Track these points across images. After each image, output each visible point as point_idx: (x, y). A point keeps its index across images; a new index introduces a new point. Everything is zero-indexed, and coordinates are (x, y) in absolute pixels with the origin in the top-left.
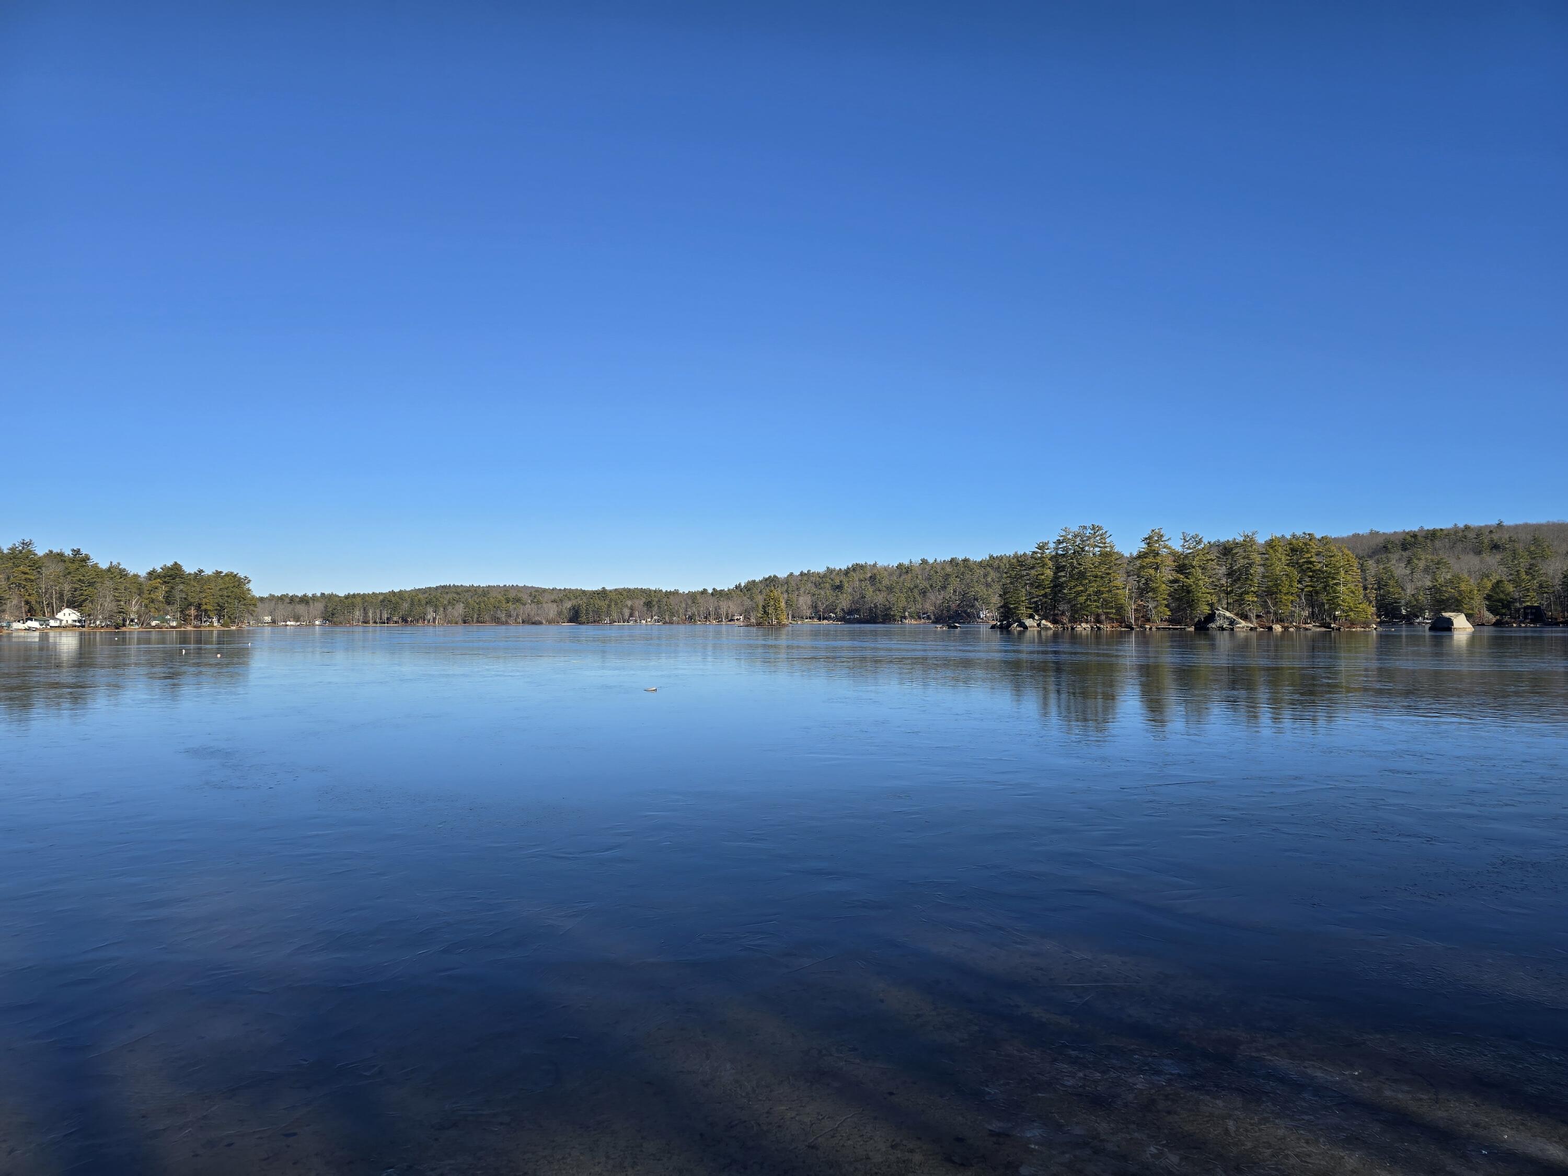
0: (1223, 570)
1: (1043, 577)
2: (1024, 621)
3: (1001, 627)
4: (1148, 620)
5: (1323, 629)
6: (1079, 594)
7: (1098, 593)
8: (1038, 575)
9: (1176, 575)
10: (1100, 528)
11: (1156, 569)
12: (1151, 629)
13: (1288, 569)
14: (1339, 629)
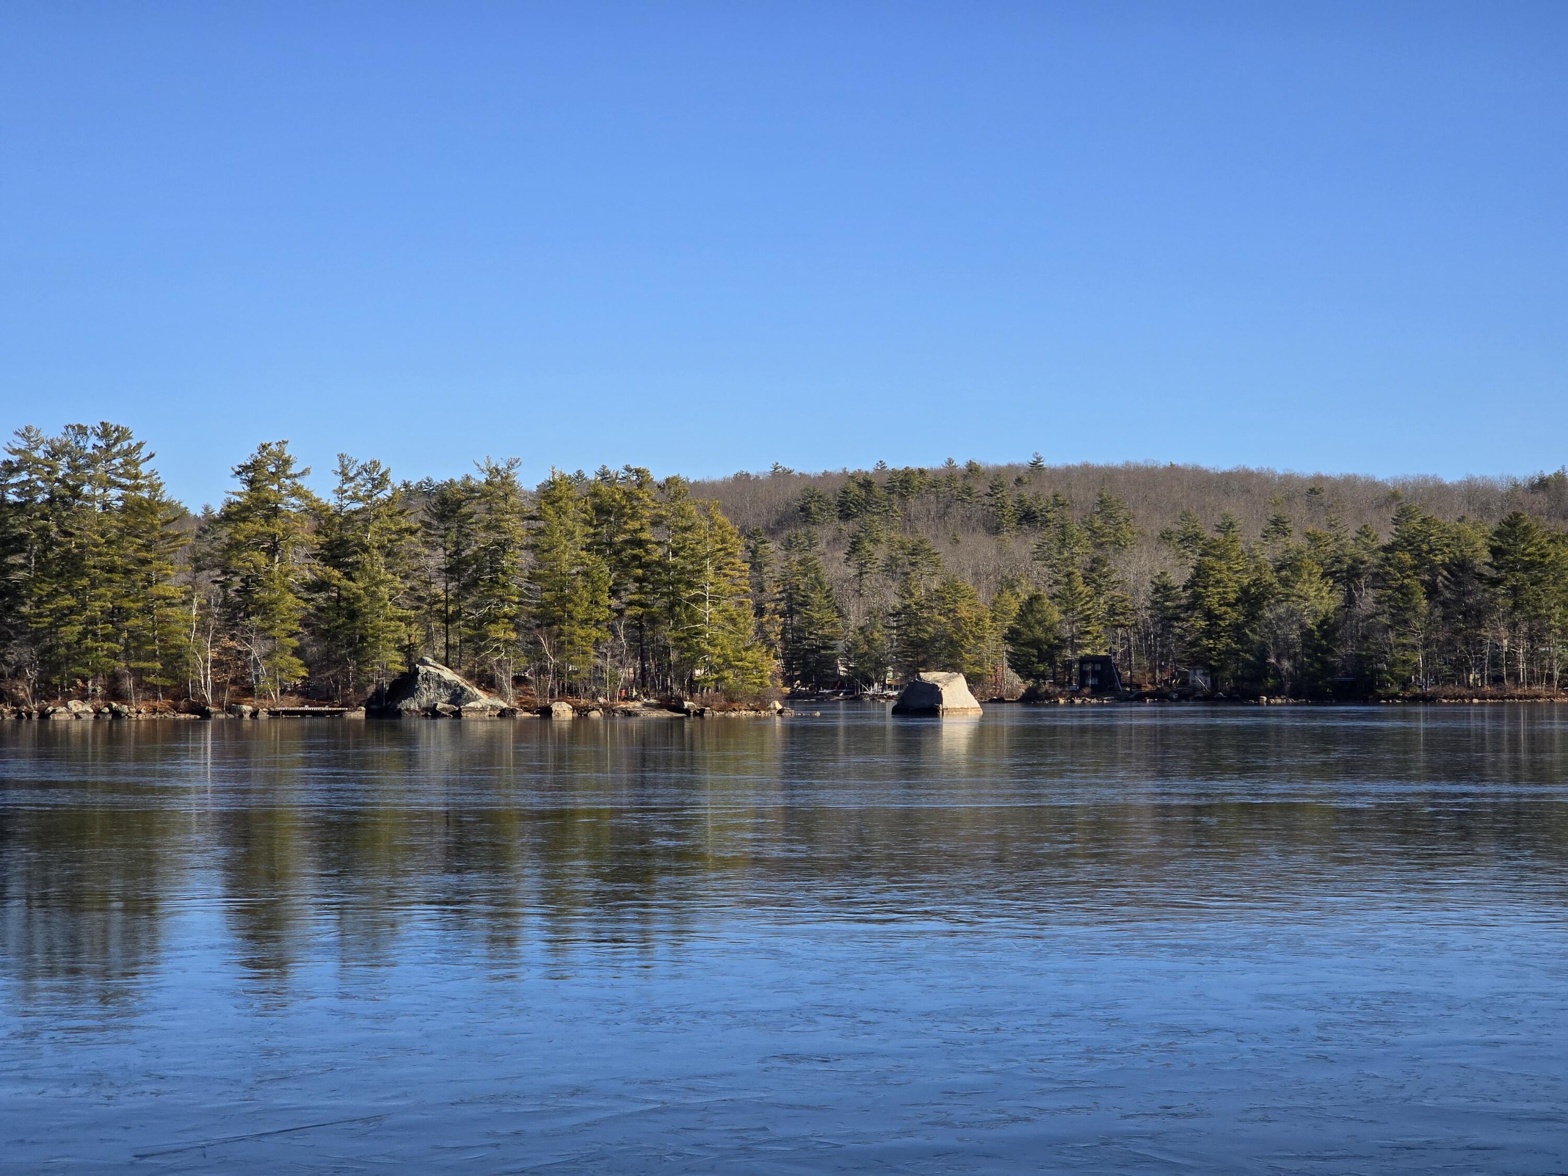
0: (437, 559)
4: (249, 691)
5: (666, 714)
6: (63, 616)
7: (116, 615)
9: (321, 570)
10: (124, 434)
11: (272, 551)
12: (254, 714)
13: (589, 559)
14: (700, 714)
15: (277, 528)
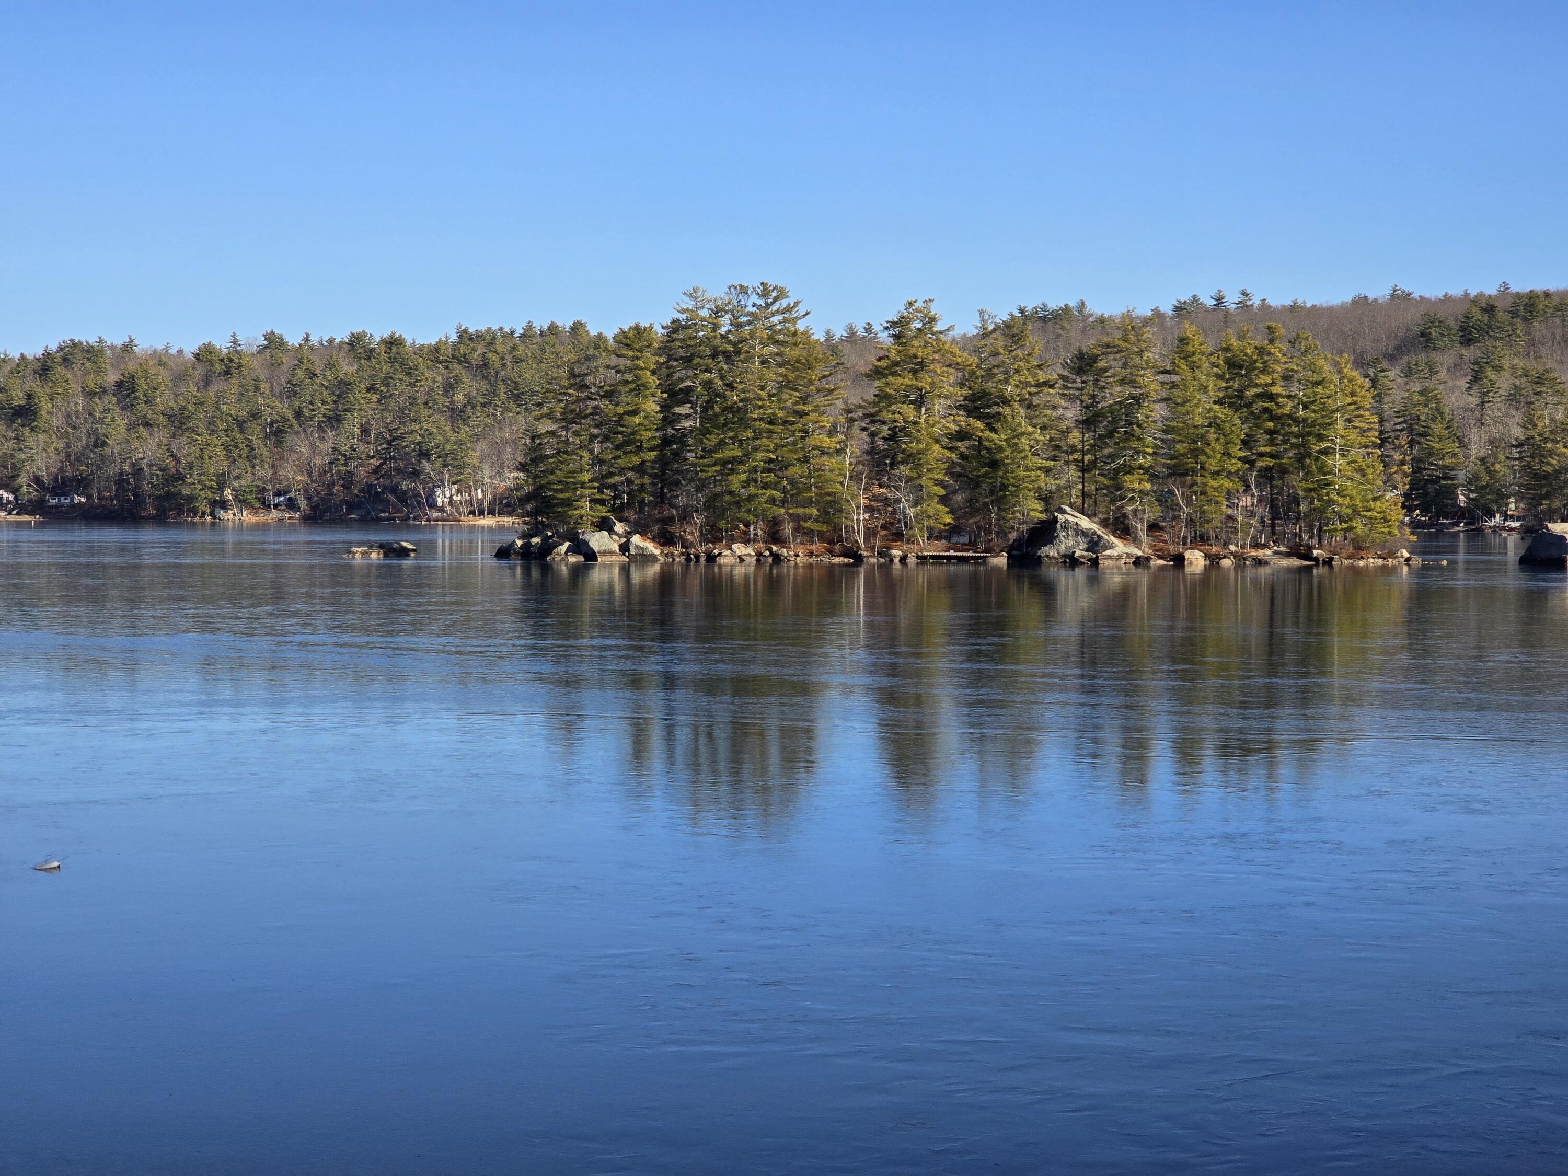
0: (1075, 410)
1: (637, 420)
2: (587, 537)
3: (526, 553)
4: (899, 536)
5: (1296, 562)
6: (727, 465)
7: (775, 466)
8: (626, 413)
9: (965, 421)
10: (782, 294)
11: (919, 403)
12: (903, 559)
13: (1221, 412)
14: (1329, 562)
15: (925, 382)
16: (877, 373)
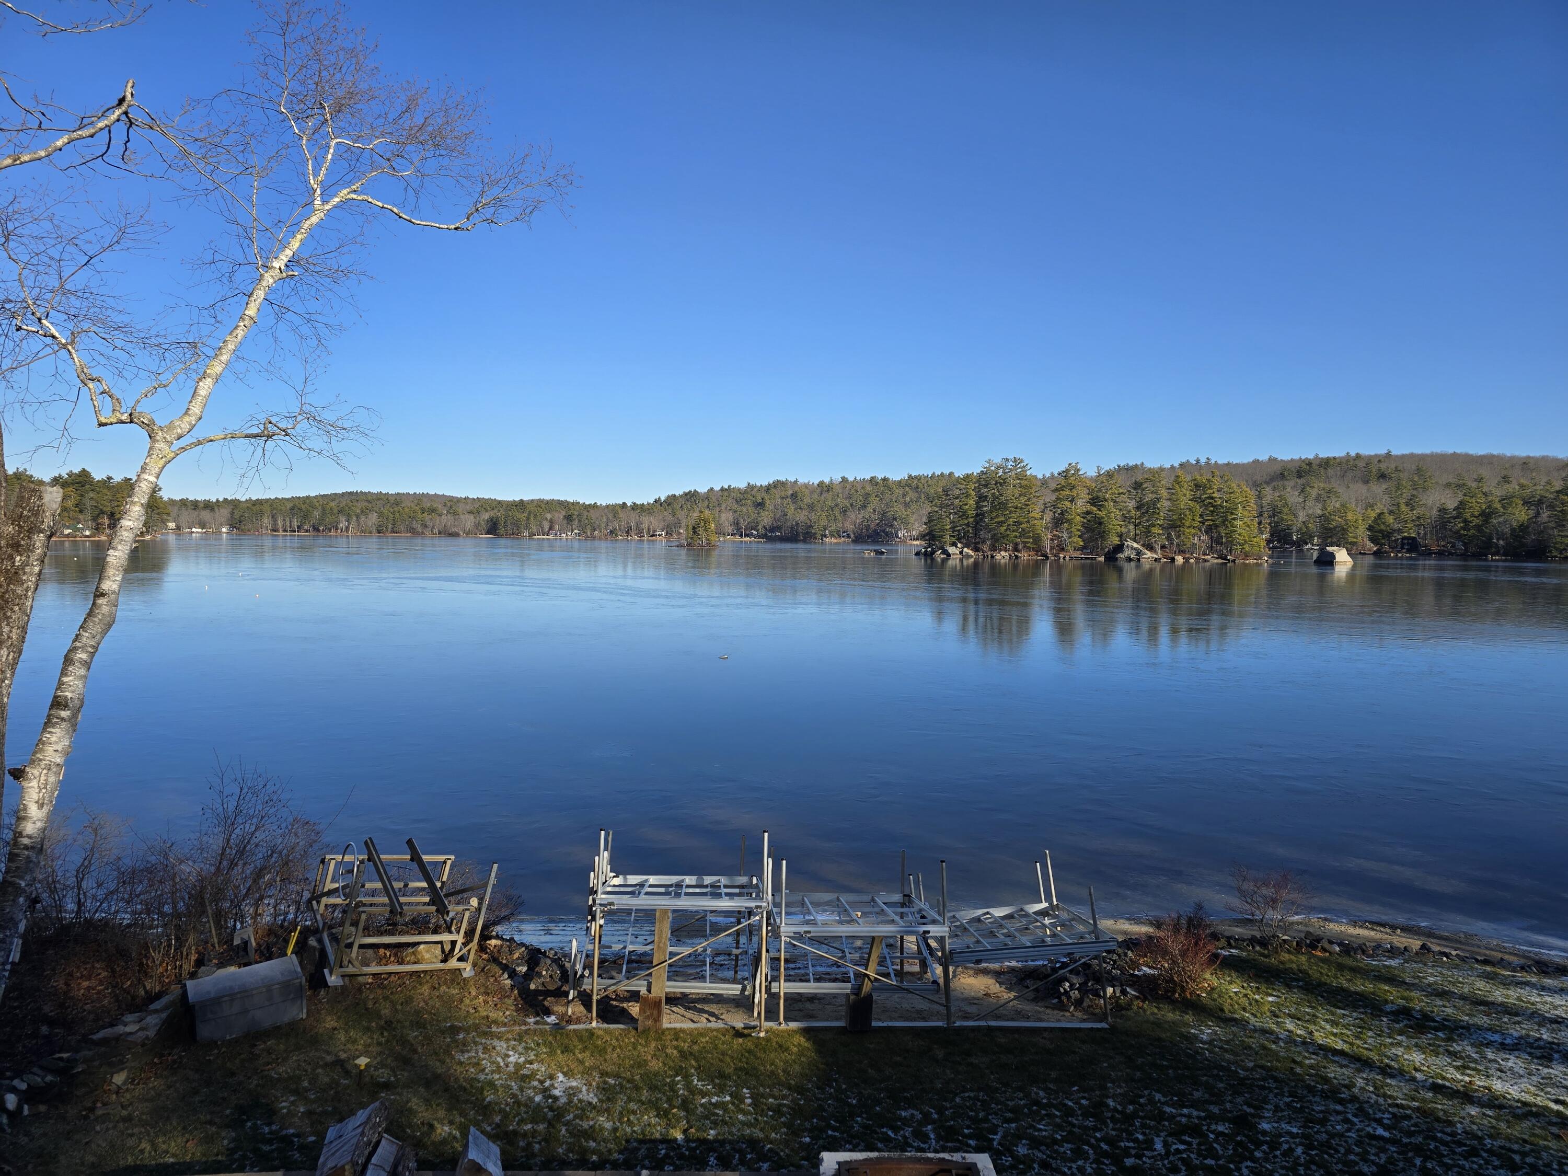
0: (1131, 504)
1: (966, 507)
2: (947, 548)
3: (926, 554)
4: (1063, 549)
5: (1220, 561)
6: (1000, 523)
7: (1017, 523)
8: (963, 505)
9: (1089, 507)
10: (1022, 461)
11: (1072, 501)
12: (1064, 558)
13: (1192, 504)
14: (1234, 561)
15: (1075, 493)
16: (1056, 490)
